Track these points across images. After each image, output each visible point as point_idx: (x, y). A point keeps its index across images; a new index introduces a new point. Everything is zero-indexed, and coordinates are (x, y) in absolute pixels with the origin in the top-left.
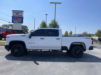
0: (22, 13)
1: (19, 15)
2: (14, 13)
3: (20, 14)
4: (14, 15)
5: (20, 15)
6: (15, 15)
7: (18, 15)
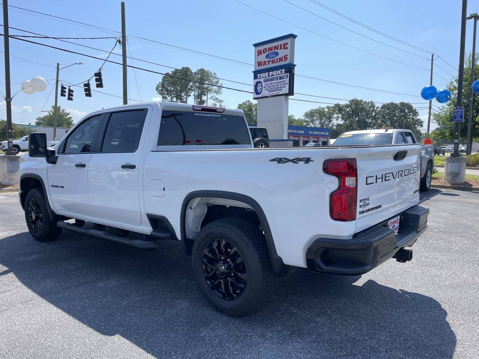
0: (288, 46)
1: (278, 57)
2: (259, 53)
3: (282, 53)
4: (259, 64)
5: (281, 60)
6: (265, 63)
7: (273, 62)
